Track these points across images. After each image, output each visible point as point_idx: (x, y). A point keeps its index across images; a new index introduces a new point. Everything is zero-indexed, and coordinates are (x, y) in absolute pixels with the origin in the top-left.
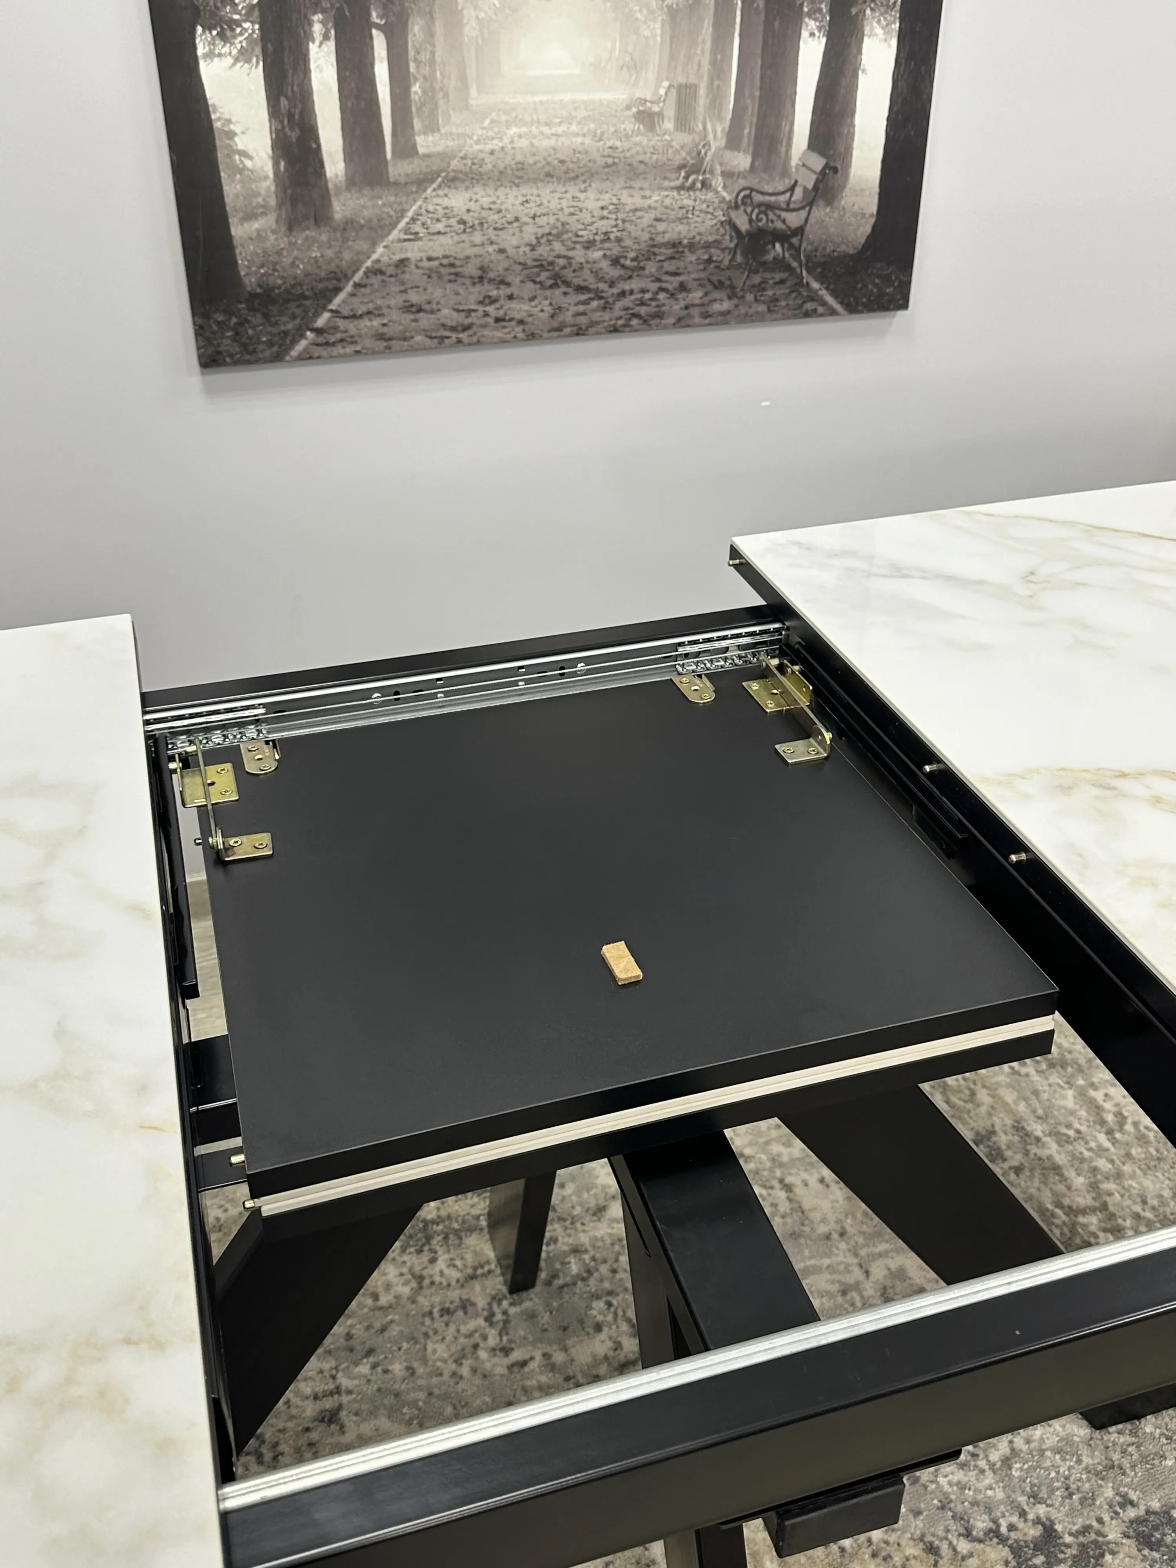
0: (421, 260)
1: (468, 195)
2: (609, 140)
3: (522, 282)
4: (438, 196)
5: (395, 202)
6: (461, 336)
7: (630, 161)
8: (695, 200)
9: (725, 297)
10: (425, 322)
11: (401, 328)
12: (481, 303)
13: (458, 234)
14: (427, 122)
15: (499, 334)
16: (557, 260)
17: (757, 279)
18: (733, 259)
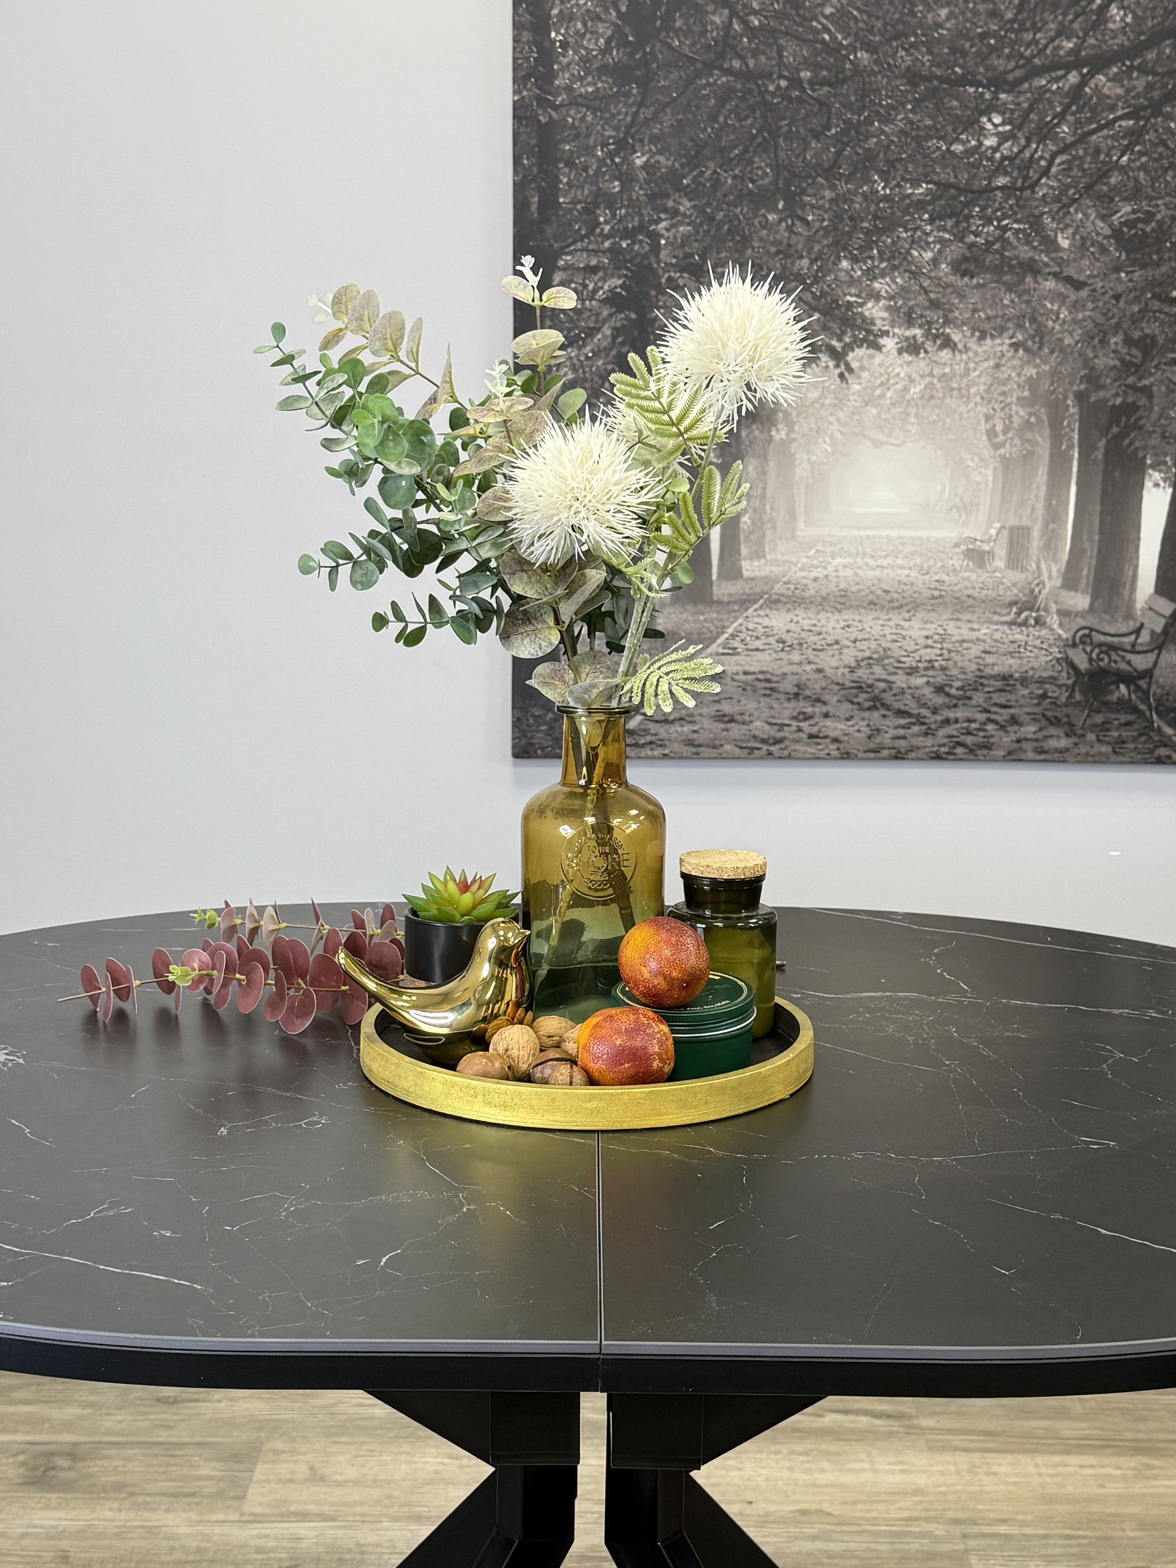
0: (737, 674)
1: (789, 617)
2: (936, 574)
3: (839, 701)
4: (759, 616)
5: (716, 619)
6: (771, 748)
7: (957, 595)
8: (1028, 636)
9: (1062, 734)
10: (736, 731)
11: (711, 735)
12: (795, 718)
13: (776, 651)
14: (754, 549)
15: (811, 750)
16: (877, 684)
17: (1099, 718)
18: (1071, 696)
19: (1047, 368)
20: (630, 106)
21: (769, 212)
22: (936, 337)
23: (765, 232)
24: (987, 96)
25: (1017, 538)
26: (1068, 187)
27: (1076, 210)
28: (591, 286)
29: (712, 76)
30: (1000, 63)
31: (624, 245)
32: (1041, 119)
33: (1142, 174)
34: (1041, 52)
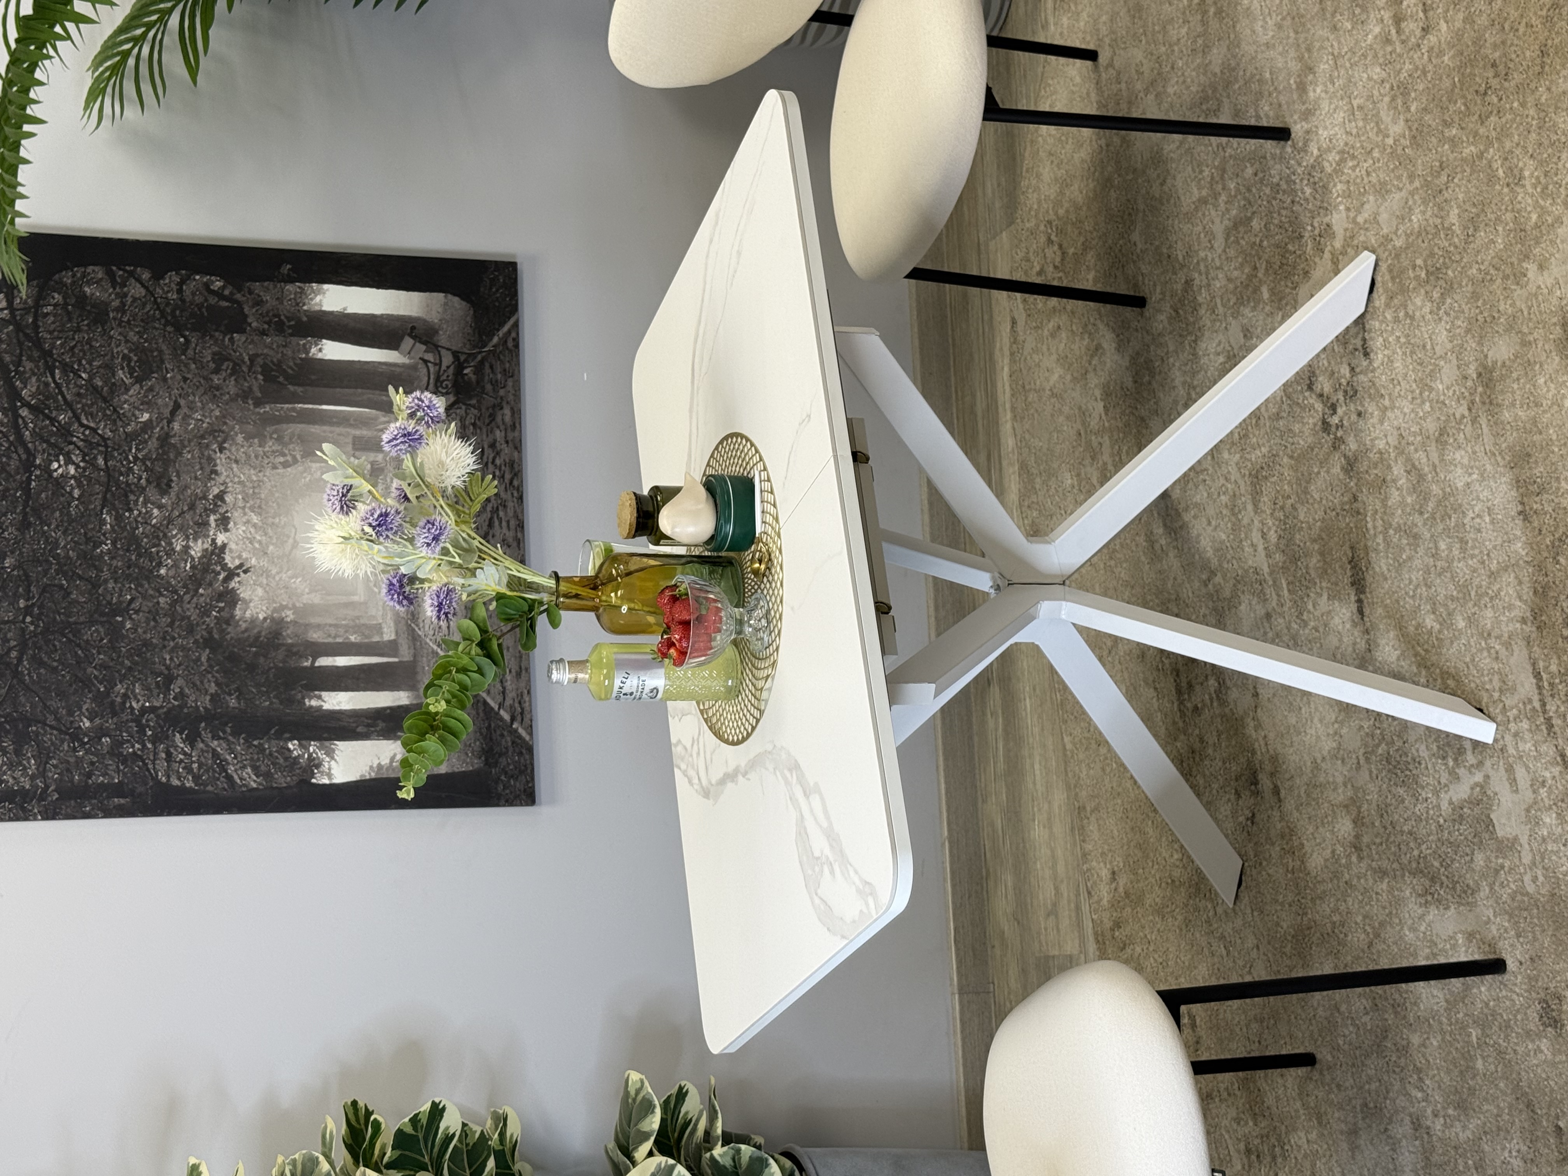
4: (424, 627)
5: (427, 657)
9: (501, 412)
14: (375, 632)
17: (489, 387)
18: (474, 407)
19: (237, 427)
20: (46, 731)
21: (124, 627)
22: (215, 505)
23: (140, 630)
24: (38, 473)
25: (361, 445)
26: (105, 415)
27: (122, 408)
28: (181, 757)
29: (22, 672)
30: (14, 464)
31: (150, 733)
32: (55, 434)
33: (95, 364)
34: (5, 435)
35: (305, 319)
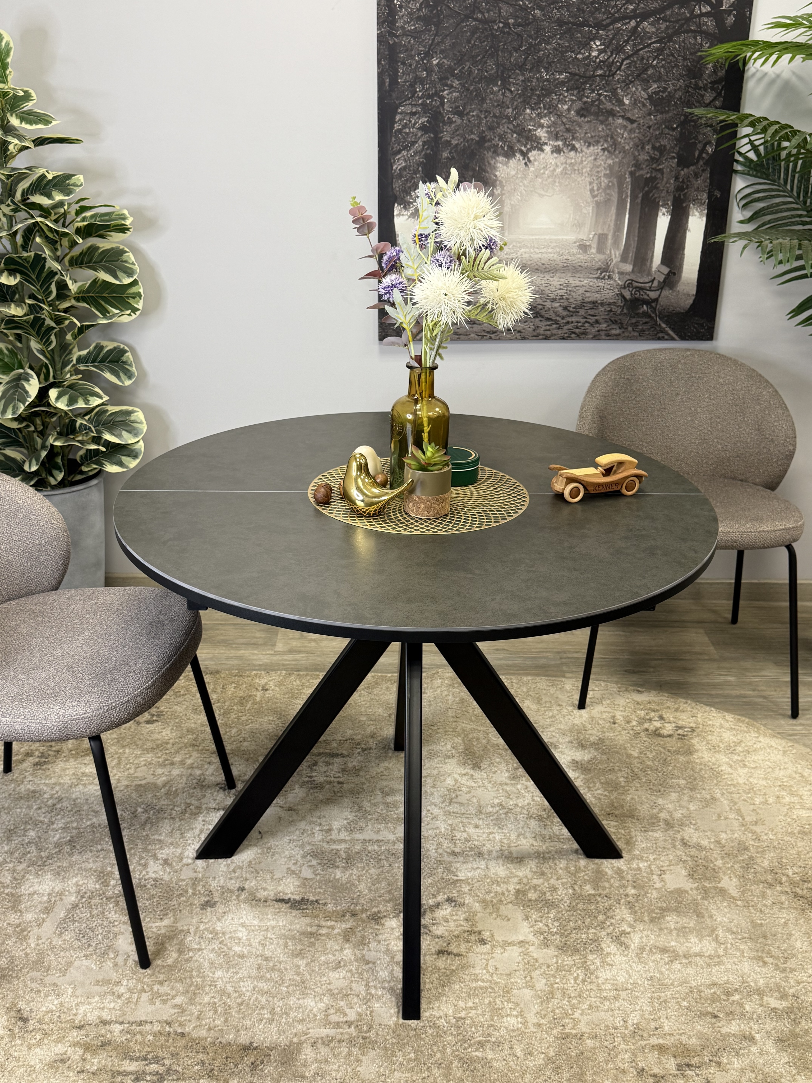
2: (565, 256)
7: (575, 265)
8: (605, 284)
9: (618, 328)
17: (634, 321)
18: (622, 311)
19: (617, 160)
20: (431, 36)
21: (494, 86)
22: (568, 145)
23: (492, 96)
24: (594, 32)
25: (602, 239)
26: (629, 75)
27: (633, 87)
28: (413, 122)
29: (468, 21)
30: (600, 16)
31: (428, 102)
32: (618, 43)
33: (662, 70)
34: (619, 11)
35: (684, 205)
